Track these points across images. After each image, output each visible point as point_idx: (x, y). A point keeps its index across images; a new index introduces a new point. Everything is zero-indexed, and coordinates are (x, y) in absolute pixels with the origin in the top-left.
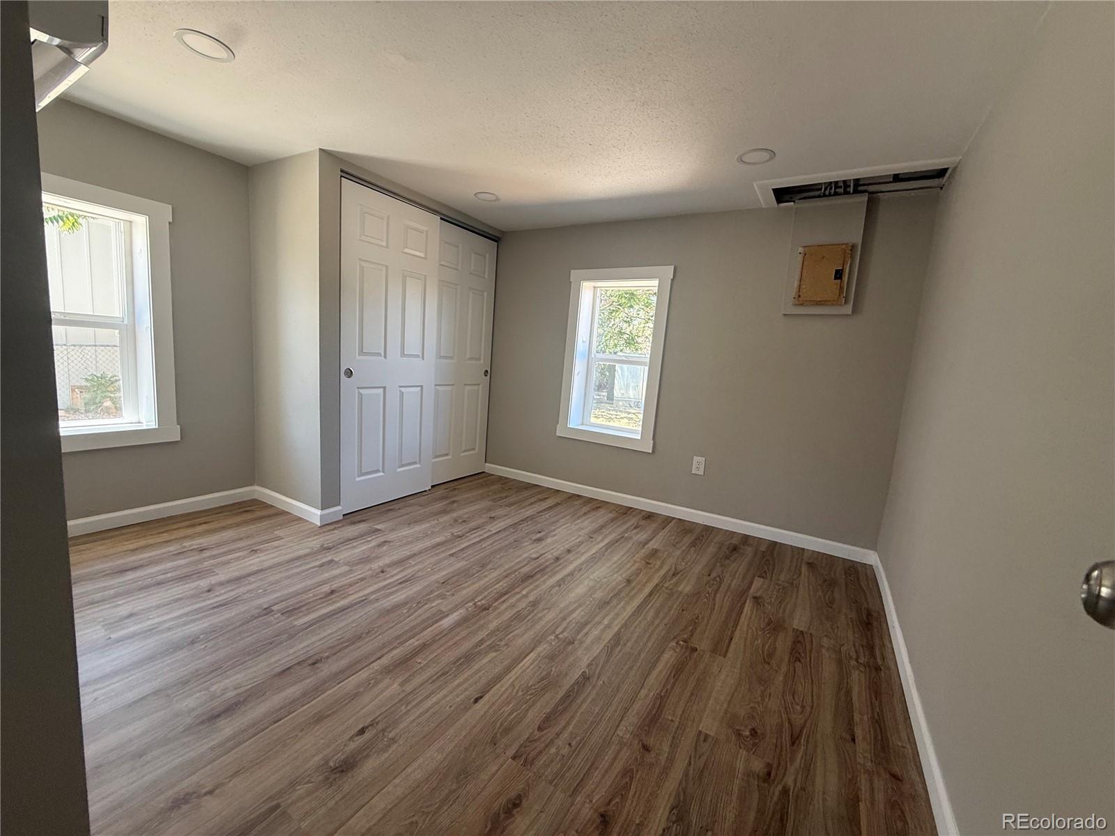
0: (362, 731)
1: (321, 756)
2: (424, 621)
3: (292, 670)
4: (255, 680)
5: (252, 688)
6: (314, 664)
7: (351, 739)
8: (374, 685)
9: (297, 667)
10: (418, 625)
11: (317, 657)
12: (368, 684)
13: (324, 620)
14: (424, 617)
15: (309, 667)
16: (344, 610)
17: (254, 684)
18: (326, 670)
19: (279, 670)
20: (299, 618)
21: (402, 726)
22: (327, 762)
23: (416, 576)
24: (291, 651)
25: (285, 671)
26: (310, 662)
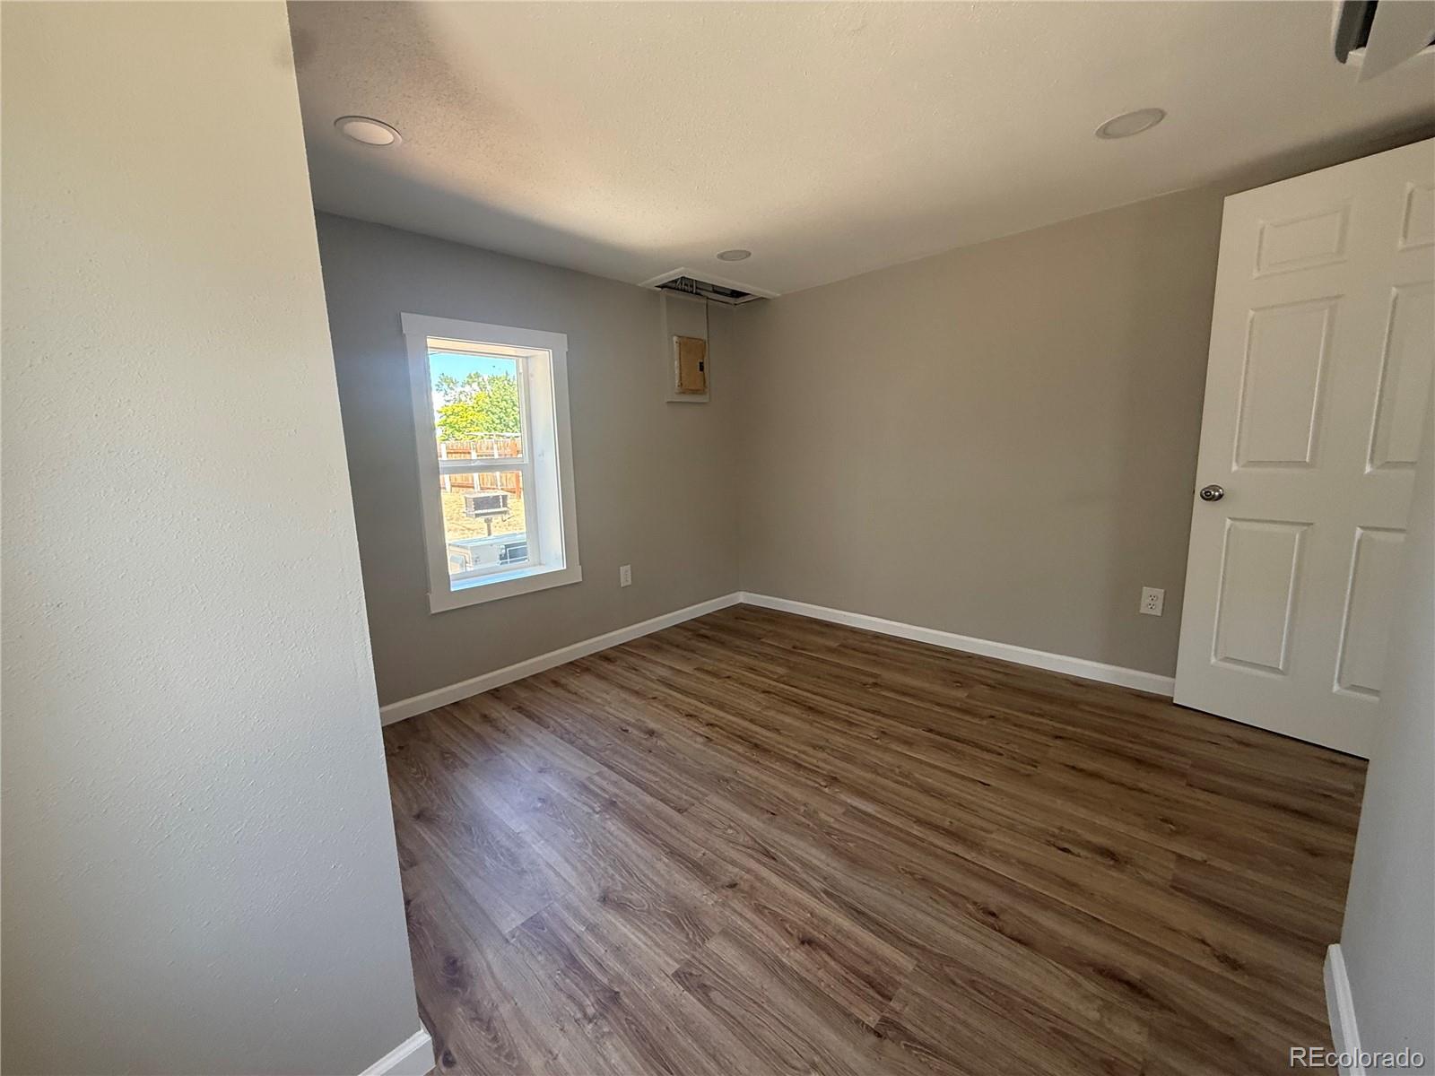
0: (1065, 850)
1: (1109, 872)
2: (871, 825)
3: (1016, 933)
4: (1053, 969)
5: (1069, 967)
6: (993, 914)
7: (1079, 856)
8: (997, 851)
9: (1008, 930)
10: (880, 830)
11: (980, 915)
12: (1003, 857)
13: (892, 932)
14: (862, 826)
15: (1001, 917)
16: (859, 912)
17: (1060, 967)
18: (995, 898)
19: (1022, 950)
20: (895, 967)
21: (1043, 826)
22: (1113, 866)
23: (751, 843)
24: (979, 948)
25: (1019, 941)
26: (991, 920)
